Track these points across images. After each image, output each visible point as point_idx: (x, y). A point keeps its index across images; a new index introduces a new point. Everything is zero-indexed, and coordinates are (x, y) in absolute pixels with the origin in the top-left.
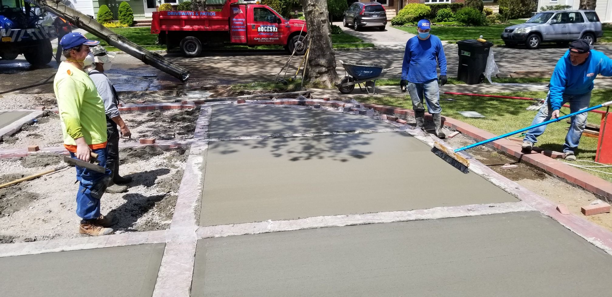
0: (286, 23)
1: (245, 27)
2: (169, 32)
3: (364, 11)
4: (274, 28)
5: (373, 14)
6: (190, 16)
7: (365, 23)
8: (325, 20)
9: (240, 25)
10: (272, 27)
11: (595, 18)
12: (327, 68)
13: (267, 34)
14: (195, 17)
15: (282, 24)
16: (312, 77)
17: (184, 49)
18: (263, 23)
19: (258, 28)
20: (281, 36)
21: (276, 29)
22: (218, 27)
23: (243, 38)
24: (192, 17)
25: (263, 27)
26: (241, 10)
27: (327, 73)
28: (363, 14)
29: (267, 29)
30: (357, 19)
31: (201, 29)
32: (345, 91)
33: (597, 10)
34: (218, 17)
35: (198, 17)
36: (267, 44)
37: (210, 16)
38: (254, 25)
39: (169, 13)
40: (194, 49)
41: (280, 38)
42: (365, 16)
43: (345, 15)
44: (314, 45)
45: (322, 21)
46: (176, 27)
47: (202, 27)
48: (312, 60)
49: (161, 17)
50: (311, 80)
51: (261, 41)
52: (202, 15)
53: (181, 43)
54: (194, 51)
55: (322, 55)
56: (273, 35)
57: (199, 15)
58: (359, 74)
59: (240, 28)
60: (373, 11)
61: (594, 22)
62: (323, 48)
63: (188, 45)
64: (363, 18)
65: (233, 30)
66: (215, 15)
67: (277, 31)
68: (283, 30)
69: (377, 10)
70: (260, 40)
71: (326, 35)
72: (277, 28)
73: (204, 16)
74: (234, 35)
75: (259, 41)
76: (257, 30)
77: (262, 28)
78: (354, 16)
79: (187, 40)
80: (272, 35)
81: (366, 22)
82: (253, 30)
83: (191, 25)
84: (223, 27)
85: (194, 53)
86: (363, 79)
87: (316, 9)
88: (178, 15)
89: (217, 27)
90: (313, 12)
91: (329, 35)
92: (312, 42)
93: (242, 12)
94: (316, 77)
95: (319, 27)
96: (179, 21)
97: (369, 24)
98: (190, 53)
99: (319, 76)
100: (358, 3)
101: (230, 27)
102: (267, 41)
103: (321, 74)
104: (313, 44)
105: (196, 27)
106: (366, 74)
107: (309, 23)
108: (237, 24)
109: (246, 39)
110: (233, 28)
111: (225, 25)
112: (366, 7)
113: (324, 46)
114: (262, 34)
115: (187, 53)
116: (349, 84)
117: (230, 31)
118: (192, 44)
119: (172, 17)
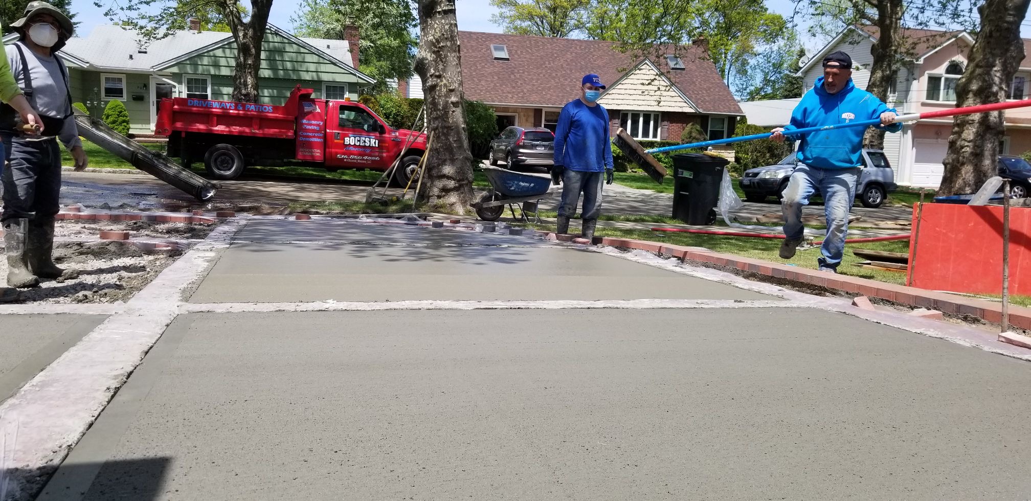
0: (393, 134)
1: (321, 135)
2: (188, 133)
3: (523, 139)
4: (373, 141)
5: (537, 145)
6: (227, 109)
7: (523, 158)
8: (457, 102)
9: (314, 131)
10: (370, 138)
11: (883, 164)
12: (459, 181)
13: (361, 150)
14: (236, 112)
15: (387, 135)
16: (432, 196)
17: (212, 165)
18: (354, 131)
19: (346, 139)
20: (385, 155)
21: (375, 143)
22: (275, 132)
23: (318, 153)
24: (231, 111)
25: (353, 138)
26: (317, 107)
27: (457, 191)
28: (521, 144)
29: (359, 141)
30: (511, 153)
31: (244, 132)
32: (487, 217)
33: (885, 151)
34: (277, 115)
35: (241, 112)
36: (360, 168)
37: (262, 112)
38: (338, 133)
39: (191, 103)
40: (230, 166)
41: (381, 157)
42: (524, 147)
43: (492, 147)
44: (438, 143)
45: (452, 103)
46: (202, 127)
47: (247, 130)
48: (434, 167)
49: (176, 107)
50: (430, 200)
51: (350, 161)
52: (248, 109)
53: (206, 155)
54: (229, 169)
55: (450, 160)
56: (371, 151)
57: (244, 110)
58: (511, 187)
59: (314, 137)
60: (538, 140)
61: (881, 169)
62: (452, 148)
63: (219, 159)
64: (521, 150)
65: (301, 139)
66: (271, 111)
67: (377, 145)
68: (387, 145)
69: (543, 140)
70: (347, 159)
71: (457, 127)
72: (377, 141)
73: (252, 111)
74: (303, 147)
75: (345, 160)
76: (342, 142)
77: (351, 138)
78: (507, 147)
79: (219, 149)
80: (368, 151)
81: (525, 156)
82: (336, 141)
83: (228, 125)
84: (283, 132)
85: (228, 173)
86: (519, 197)
87: (442, 83)
88: (206, 107)
89: (272, 131)
90: (438, 88)
91: (463, 128)
92: (434, 137)
93: (318, 110)
94: (439, 197)
95: (446, 113)
96: (207, 116)
97: (530, 161)
98: (222, 172)
99: (444, 196)
100: (514, 128)
101: (295, 133)
102: (359, 161)
103: (446, 191)
104: (435, 141)
105: (236, 129)
106: (523, 187)
107: (431, 106)
108: (309, 129)
109: (323, 157)
110: (301, 136)
111: (289, 129)
112: (526, 134)
113: (455, 145)
114: (352, 149)
115: (216, 171)
116: (494, 203)
117: (295, 139)
118: (227, 158)
119: (195, 109)
